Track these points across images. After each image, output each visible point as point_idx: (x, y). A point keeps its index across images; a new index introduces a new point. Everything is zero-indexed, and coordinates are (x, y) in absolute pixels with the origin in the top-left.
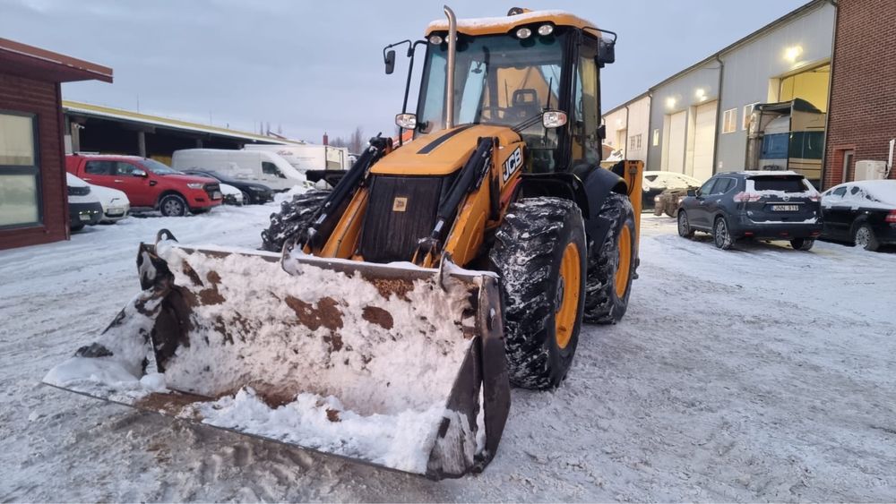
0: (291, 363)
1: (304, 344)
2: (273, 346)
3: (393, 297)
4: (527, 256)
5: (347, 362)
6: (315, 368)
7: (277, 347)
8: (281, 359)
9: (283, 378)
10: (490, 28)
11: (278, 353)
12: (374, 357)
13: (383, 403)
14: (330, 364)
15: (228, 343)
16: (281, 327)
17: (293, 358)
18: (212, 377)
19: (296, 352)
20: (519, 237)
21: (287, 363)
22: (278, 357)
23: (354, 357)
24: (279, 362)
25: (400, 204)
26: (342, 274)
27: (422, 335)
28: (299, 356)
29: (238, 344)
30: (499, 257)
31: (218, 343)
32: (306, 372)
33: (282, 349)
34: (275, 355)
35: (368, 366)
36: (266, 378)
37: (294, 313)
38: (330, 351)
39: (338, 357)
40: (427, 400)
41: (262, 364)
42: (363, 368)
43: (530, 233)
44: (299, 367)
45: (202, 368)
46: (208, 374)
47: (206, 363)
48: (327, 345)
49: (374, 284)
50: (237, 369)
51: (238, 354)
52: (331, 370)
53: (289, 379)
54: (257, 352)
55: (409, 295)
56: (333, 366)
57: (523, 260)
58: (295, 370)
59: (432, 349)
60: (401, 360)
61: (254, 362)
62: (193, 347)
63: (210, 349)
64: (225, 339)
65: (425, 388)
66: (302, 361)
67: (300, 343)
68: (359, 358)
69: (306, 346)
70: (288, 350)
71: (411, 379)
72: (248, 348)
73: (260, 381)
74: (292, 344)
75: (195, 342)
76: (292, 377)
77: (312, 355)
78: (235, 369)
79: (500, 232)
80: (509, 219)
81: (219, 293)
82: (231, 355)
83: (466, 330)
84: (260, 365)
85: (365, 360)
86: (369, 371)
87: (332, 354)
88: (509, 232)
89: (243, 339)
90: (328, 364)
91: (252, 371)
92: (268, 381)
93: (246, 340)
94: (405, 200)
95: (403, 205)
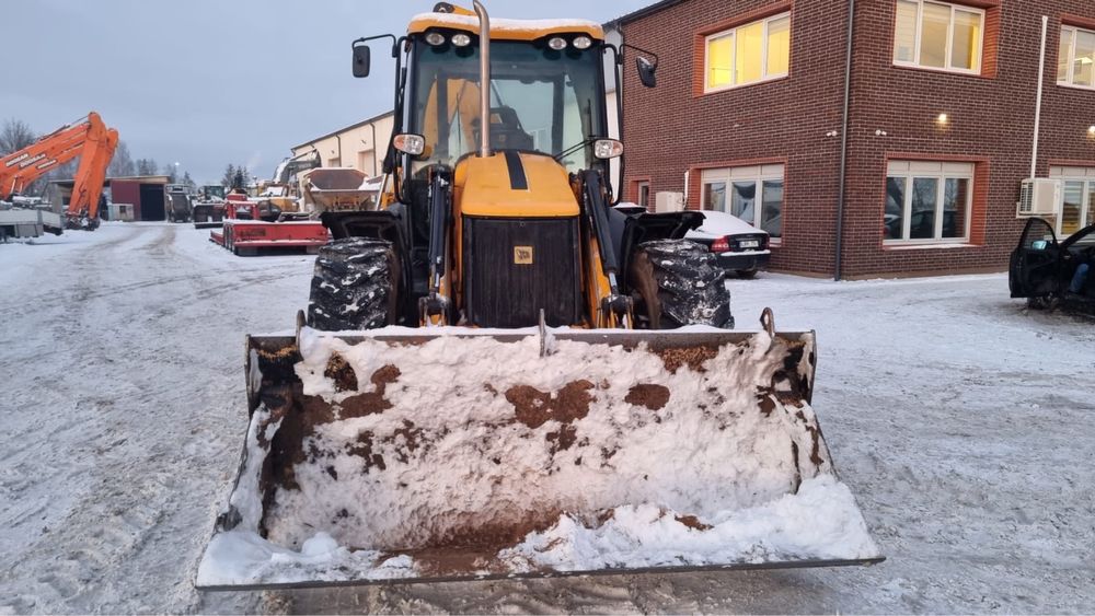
0: (493, 477)
1: (515, 448)
2: (459, 460)
3: (683, 370)
4: (712, 308)
5: (578, 462)
6: (531, 478)
7: (466, 461)
8: (476, 476)
9: (486, 500)
10: (511, 32)
11: (471, 467)
12: (620, 448)
14: (554, 468)
15: (374, 470)
16: (481, 431)
17: (495, 470)
18: (359, 523)
19: (497, 461)
20: (694, 287)
21: (484, 480)
22: (472, 473)
23: (591, 455)
24: (473, 480)
25: (523, 255)
26: (619, 347)
27: (700, 411)
28: (503, 466)
29: (394, 469)
30: (678, 312)
31: (356, 472)
32: (519, 486)
33: (475, 460)
34: (467, 472)
35: (611, 461)
36: (460, 506)
37: (512, 408)
38: (553, 451)
39: (566, 457)
40: (702, 487)
41: (448, 487)
42: (603, 465)
43: (705, 281)
44: (504, 481)
45: (334, 514)
46: (351, 522)
47: (336, 505)
48: (550, 444)
49: (662, 356)
50: (403, 502)
51: (398, 481)
52: (558, 476)
53: (494, 499)
54: (433, 473)
55: (707, 364)
56: (558, 469)
57: (709, 313)
58: (498, 487)
59: (709, 424)
60: (667, 445)
61: (431, 488)
62: (308, 488)
63: (340, 484)
64: (369, 464)
65: (697, 473)
66: (510, 472)
67: (508, 448)
68: (599, 452)
69: (516, 451)
70: (485, 461)
71: (678, 466)
72: (415, 469)
73: (451, 513)
74: (492, 452)
75: (310, 479)
76: (497, 495)
77: (526, 462)
78: (399, 503)
79: (666, 283)
80: (666, 266)
81: (385, 397)
82: (383, 485)
83: (782, 396)
84: (443, 489)
85: (607, 454)
86: (614, 468)
87: (557, 455)
88: (677, 281)
89: (404, 459)
90: (551, 469)
91: (431, 500)
92: (463, 509)
93: (410, 460)
94: (529, 249)
95: (528, 256)
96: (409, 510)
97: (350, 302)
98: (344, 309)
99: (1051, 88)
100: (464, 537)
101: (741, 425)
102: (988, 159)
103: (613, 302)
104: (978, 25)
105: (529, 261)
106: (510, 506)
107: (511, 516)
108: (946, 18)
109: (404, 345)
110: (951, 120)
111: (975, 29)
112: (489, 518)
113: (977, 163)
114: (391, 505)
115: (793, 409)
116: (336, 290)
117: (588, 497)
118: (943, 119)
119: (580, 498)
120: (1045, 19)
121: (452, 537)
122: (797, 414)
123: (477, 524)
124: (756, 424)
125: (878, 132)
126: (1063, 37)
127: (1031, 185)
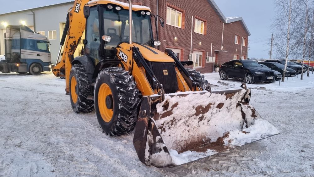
0: (188, 130)
2: (181, 127)
3: (228, 99)
5: (203, 124)
6: (195, 129)
7: (183, 127)
9: (188, 136)
12: (211, 119)
13: (217, 131)
15: (163, 132)
16: (187, 118)
17: (188, 128)
21: (186, 131)
22: (184, 130)
23: (206, 121)
24: (184, 132)
27: (227, 108)
28: (189, 127)
29: (168, 131)
32: (193, 131)
35: (209, 123)
37: (195, 111)
42: (207, 124)
44: (190, 131)
48: (199, 120)
51: (169, 135)
52: (200, 128)
53: (190, 136)
54: (176, 131)
55: (232, 97)
59: (227, 111)
60: (220, 117)
61: (177, 135)
66: (191, 128)
69: (192, 123)
70: (186, 126)
72: (172, 131)
73: (182, 141)
74: (188, 124)
77: (194, 125)
78: (170, 140)
79: (196, 79)
80: (193, 75)
81: (172, 112)
82: (165, 136)
83: (243, 103)
84: (179, 135)
85: (208, 121)
86: (209, 124)
87: (200, 122)
88: (198, 78)
89: (170, 128)
90: (199, 126)
91: (177, 138)
92: (185, 139)
93: (171, 128)
94: (167, 71)
95: (166, 73)
96: (173, 142)
97: (129, 87)
98: (129, 89)
99: (194, 33)
100: (188, 146)
101: (232, 111)
102: (184, 49)
103: (196, 84)
104: (180, 16)
105: (167, 74)
106: (193, 137)
107: (194, 139)
108: (175, 13)
109: (182, 97)
110: (177, 38)
111: (180, 17)
112: (190, 141)
113: (181, 49)
114: (169, 141)
115: (246, 106)
116: (125, 83)
117: (207, 132)
118: (176, 38)
119: (205, 132)
120: (193, 16)
121: (186, 147)
122: (248, 107)
123: (189, 142)
124: (235, 110)
125: (164, 41)
126: (195, 21)
127: (191, 55)
